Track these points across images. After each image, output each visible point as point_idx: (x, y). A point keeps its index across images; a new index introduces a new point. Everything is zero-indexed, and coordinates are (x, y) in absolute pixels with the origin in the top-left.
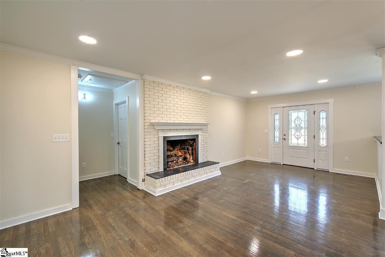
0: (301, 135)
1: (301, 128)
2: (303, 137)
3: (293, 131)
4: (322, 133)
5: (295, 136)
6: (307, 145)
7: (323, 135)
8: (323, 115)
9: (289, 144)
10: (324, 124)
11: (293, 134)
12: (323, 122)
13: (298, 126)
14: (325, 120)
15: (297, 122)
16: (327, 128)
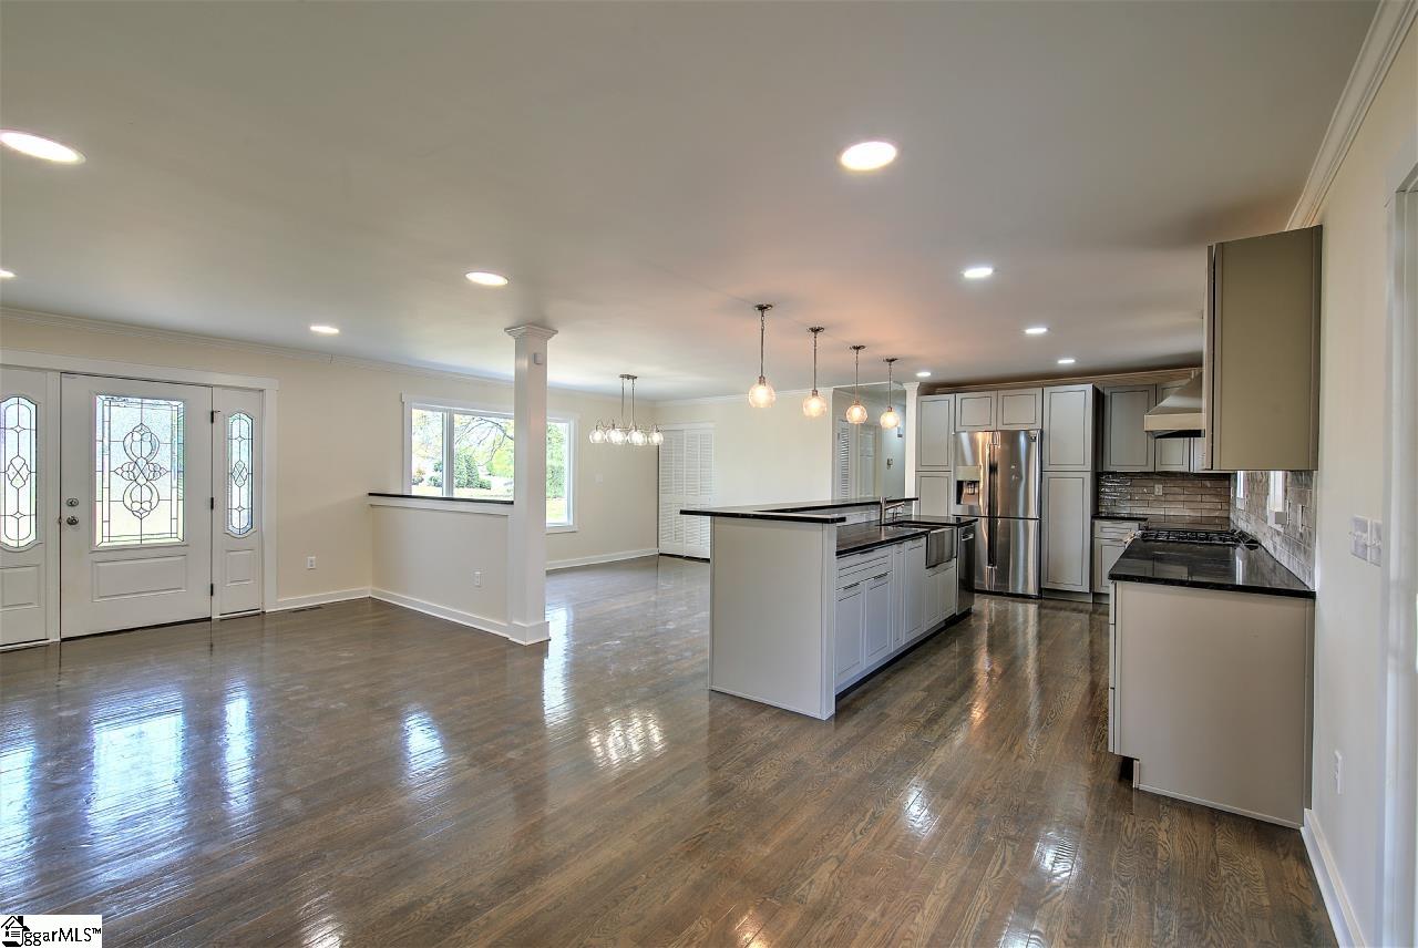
0: (155, 500)
1: (157, 471)
2: (165, 505)
3: (119, 485)
4: (235, 488)
5: (129, 505)
6: (180, 536)
7: (240, 495)
8: (240, 427)
9: (98, 540)
10: (245, 458)
11: (117, 495)
12: (240, 454)
13: (142, 462)
14: (245, 446)
15: (136, 447)
16: (255, 475)
